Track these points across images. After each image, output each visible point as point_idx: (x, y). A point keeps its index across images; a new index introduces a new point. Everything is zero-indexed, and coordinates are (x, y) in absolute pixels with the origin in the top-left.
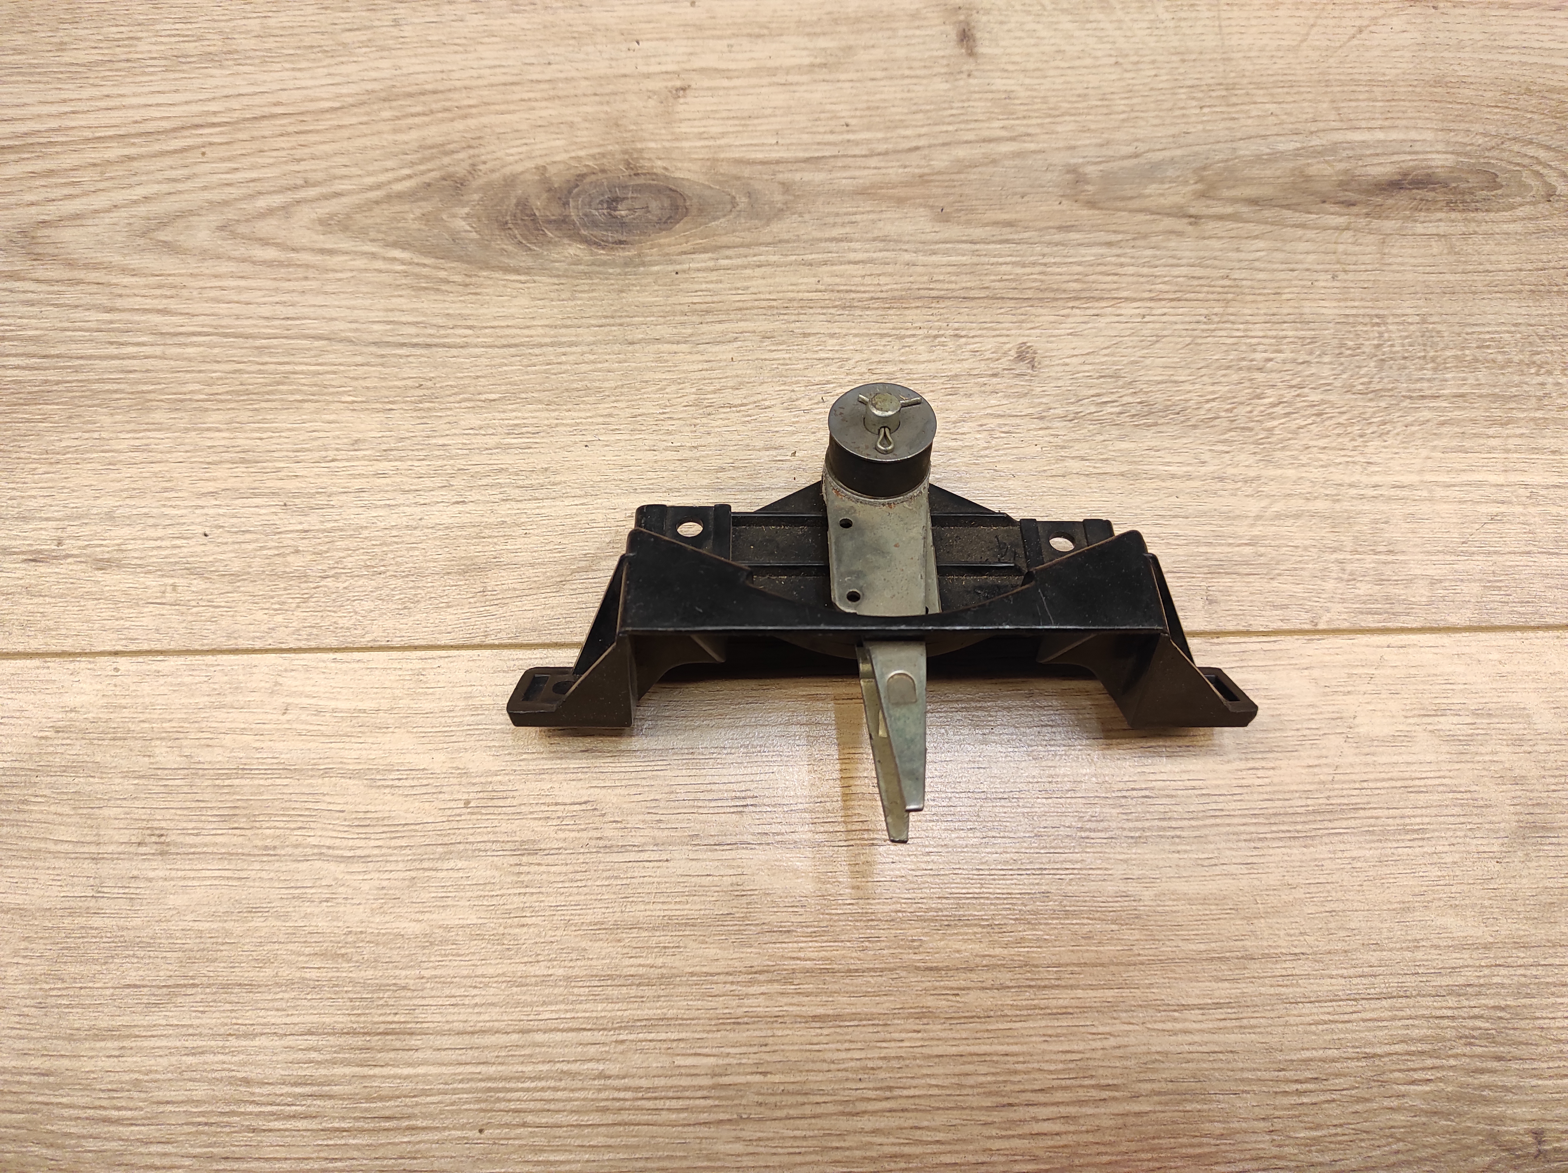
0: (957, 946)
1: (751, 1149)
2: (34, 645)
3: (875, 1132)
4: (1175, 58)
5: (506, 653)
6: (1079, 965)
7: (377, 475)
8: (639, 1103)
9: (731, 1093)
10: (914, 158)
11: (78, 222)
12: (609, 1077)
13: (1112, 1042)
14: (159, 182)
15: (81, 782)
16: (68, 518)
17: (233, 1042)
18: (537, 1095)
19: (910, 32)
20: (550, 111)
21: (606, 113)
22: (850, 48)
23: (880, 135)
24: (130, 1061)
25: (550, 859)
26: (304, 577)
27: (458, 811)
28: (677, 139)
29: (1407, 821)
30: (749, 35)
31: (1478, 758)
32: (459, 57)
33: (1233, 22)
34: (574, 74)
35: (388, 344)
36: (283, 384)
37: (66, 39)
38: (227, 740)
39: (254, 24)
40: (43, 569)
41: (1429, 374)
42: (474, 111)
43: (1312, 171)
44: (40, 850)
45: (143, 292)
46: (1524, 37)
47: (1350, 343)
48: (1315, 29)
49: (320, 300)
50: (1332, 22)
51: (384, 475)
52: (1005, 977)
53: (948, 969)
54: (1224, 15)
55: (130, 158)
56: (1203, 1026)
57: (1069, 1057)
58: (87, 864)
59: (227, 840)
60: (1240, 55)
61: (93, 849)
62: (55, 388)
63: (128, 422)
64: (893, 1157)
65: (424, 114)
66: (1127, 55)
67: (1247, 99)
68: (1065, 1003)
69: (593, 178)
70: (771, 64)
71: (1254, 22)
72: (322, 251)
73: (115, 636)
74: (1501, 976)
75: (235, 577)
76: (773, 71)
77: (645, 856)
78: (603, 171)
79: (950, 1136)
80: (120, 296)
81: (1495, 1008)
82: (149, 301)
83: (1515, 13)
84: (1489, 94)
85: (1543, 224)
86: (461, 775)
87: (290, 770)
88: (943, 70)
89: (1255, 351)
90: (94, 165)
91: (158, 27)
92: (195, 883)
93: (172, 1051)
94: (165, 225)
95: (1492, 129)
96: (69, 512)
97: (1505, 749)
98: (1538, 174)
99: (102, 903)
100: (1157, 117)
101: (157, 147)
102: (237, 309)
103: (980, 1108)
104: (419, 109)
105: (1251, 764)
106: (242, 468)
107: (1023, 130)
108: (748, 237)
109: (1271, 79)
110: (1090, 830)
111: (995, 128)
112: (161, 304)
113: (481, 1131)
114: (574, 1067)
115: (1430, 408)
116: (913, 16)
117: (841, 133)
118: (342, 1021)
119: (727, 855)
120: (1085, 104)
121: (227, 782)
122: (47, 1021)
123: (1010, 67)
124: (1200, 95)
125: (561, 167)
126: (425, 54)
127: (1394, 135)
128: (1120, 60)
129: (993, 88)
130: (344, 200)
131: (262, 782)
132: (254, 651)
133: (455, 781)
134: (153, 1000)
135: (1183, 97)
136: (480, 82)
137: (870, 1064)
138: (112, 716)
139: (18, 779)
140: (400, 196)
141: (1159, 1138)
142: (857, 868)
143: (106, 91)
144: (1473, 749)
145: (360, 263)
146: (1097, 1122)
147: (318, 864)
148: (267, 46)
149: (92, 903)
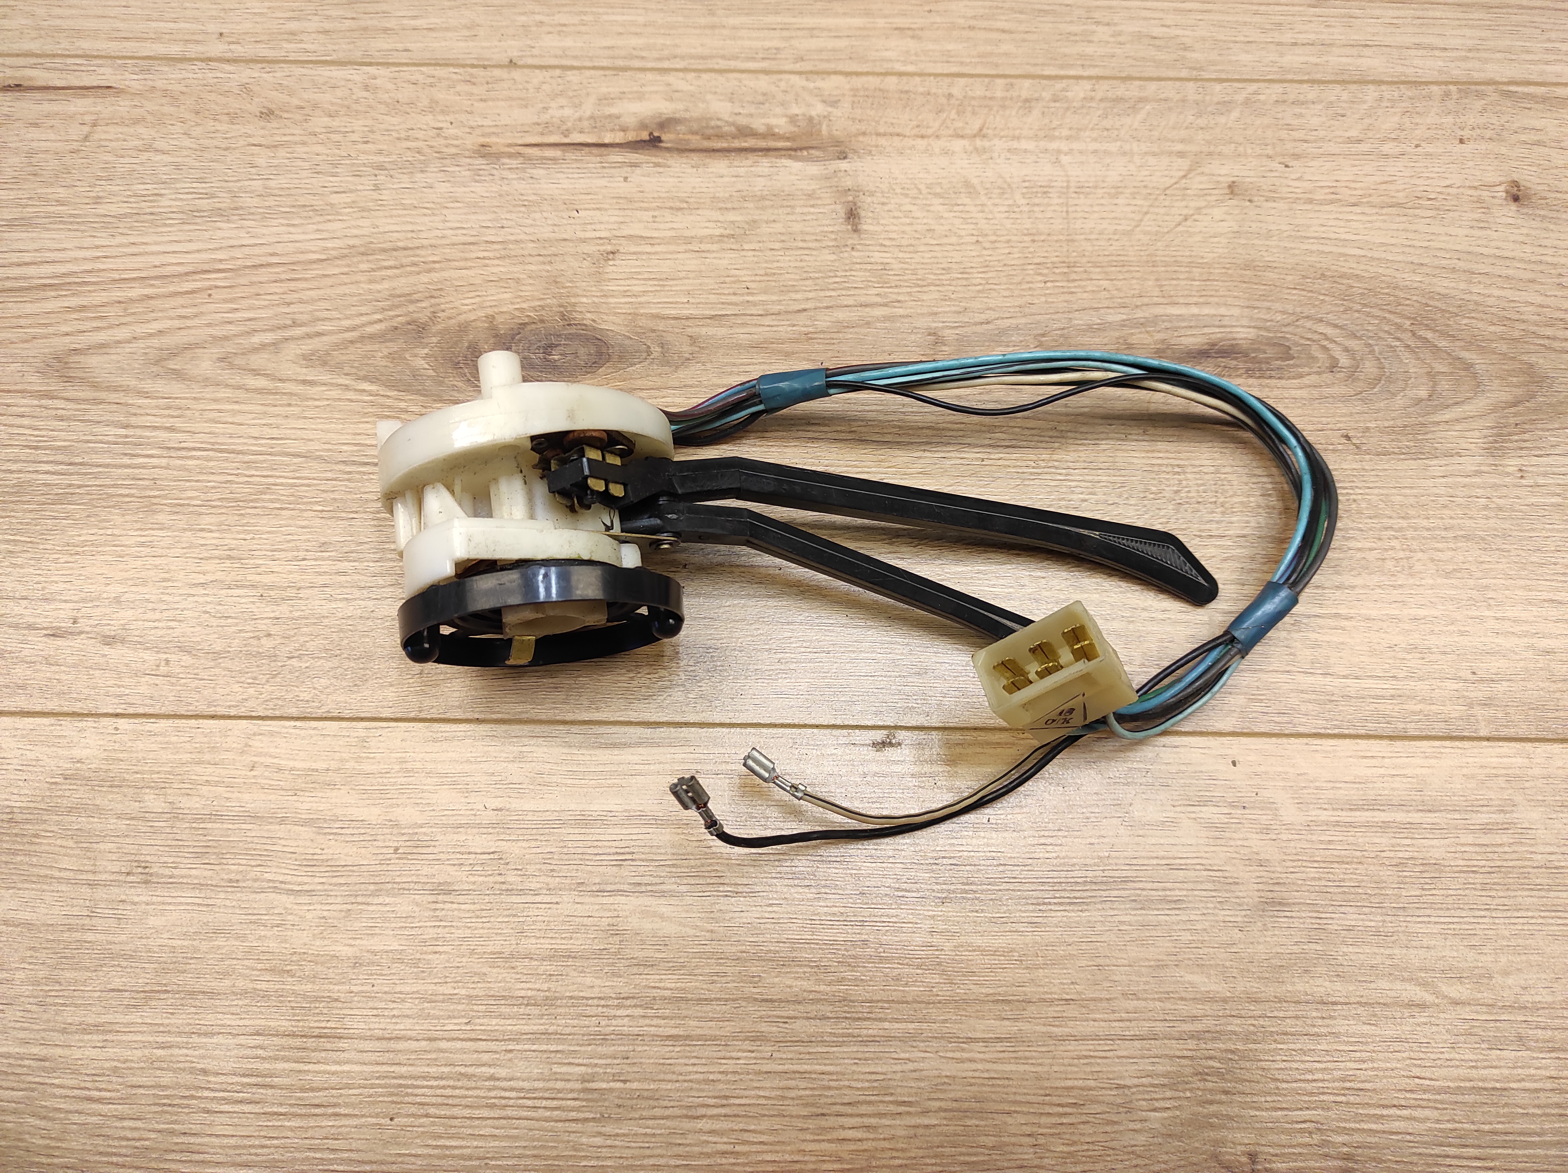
0: (789, 982)
1: (609, 1142)
2: (50, 706)
3: (712, 1132)
4: (1027, 238)
5: (436, 726)
6: (888, 1002)
7: (338, 573)
8: (521, 1101)
9: (596, 1096)
10: (802, 319)
11: (104, 350)
12: (498, 1079)
13: (911, 1066)
14: (172, 319)
15: (83, 821)
16: (83, 600)
17: (195, 1039)
18: (439, 1092)
19: (805, 210)
20: (500, 269)
21: (548, 271)
22: (755, 221)
23: (774, 298)
24: (111, 1052)
25: (461, 899)
26: (273, 657)
27: (389, 856)
28: (605, 296)
29: (1168, 893)
30: (671, 208)
31: (1232, 843)
32: (427, 219)
33: (1078, 209)
34: (523, 237)
35: (354, 463)
36: (265, 494)
37: (101, 194)
38: (205, 789)
39: (257, 185)
40: (60, 642)
41: (1217, 517)
42: (437, 266)
43: (1133, 340)
44: (46, 876)
45: (154, 412)
46: (1323, 229)
47: (1154, 489)
48: (1148, 216)
49: (300, 424)
50: (1162, 211)
51: (345, 573)
52: (826, 1009)
53: (780, 1001)
54: (1071, 202)
55: (149, 297)
56: (986, 1056)
57: (874, 1077)
58: (85, 890)
59: (200, 873)
60: (1083, 237)
61: (90, 877)
62: (78, 491)
63: (136, 521)
64: (724, 1153)
65: (396, 268)
66: (986, 235)
67: (1085, 276)
68: (875, 1032)
69: (534, 326)
70: (687, 233)
71: (1096, 209)
72: (304, 382)
73: (116, 701)
74: (1235, 1025)
75: (217, 655)
76: (688, 240)
77: (538, 899)
78: (542, 321)
79: (771, 1139)
80: (135, 415)
81: (1227, 1051)
82: (158, 419)
83: (1317, 208)
84: (1290, 278)
85: (1326, 391)
86: (392, 827)
87: (255, 818)
88: (831, 244)
89: (1073, 492)
90: (120, 302)
91: (178, 186)
92: (171, 907)
93: (145, 1045)
94: (175, 355)
95: (1290, 308)
96: (83, 595)
97: (1254, 836)
98: (1325, 348)
99: (94, 921)
100: (1008, 289)
101: (172, 289)
102: (231, 429)
103: (798, 1117)
104: (391, 263)
105: (1042, 841)
106: (228, 563)
107: (895, 297)
108: (659, 381)
109: (1107, 259)
110: (906, 891)
111: (871, 295)
112: (169, 422)
113: (391, 1119)
114: (470, 1070)
115: (1216, 546)
116: (809, 195)
117: (742, 295)
118: (285, 1025)
119: (605, 900)
120: (948, 276)
121: (202, 826)
122: (45, 1016)
123: (887, 243)
124: (1045, 271)
125: (507, 317)
126: (399, 216)
127: (1206, 311)
128: (980, 239)
129: (873, 260)
130: (324, 338)
131: (230, 826)
132: (230, 717)
133: (388, 831)
134: (133, 1002)
135: (1031, 272)
136: (444, 242)
137: (711, 1077)
138: (111, 767)
139: (31, 817)
140: (371, 337)
141: (942, 1147)
142: (712, 915)
143: (132, 239)
144: (1227, 835)
145: (335, 393)
146: (893, 1132)
147: (272, 896)
148: (267, 204)
149: (87, 921)
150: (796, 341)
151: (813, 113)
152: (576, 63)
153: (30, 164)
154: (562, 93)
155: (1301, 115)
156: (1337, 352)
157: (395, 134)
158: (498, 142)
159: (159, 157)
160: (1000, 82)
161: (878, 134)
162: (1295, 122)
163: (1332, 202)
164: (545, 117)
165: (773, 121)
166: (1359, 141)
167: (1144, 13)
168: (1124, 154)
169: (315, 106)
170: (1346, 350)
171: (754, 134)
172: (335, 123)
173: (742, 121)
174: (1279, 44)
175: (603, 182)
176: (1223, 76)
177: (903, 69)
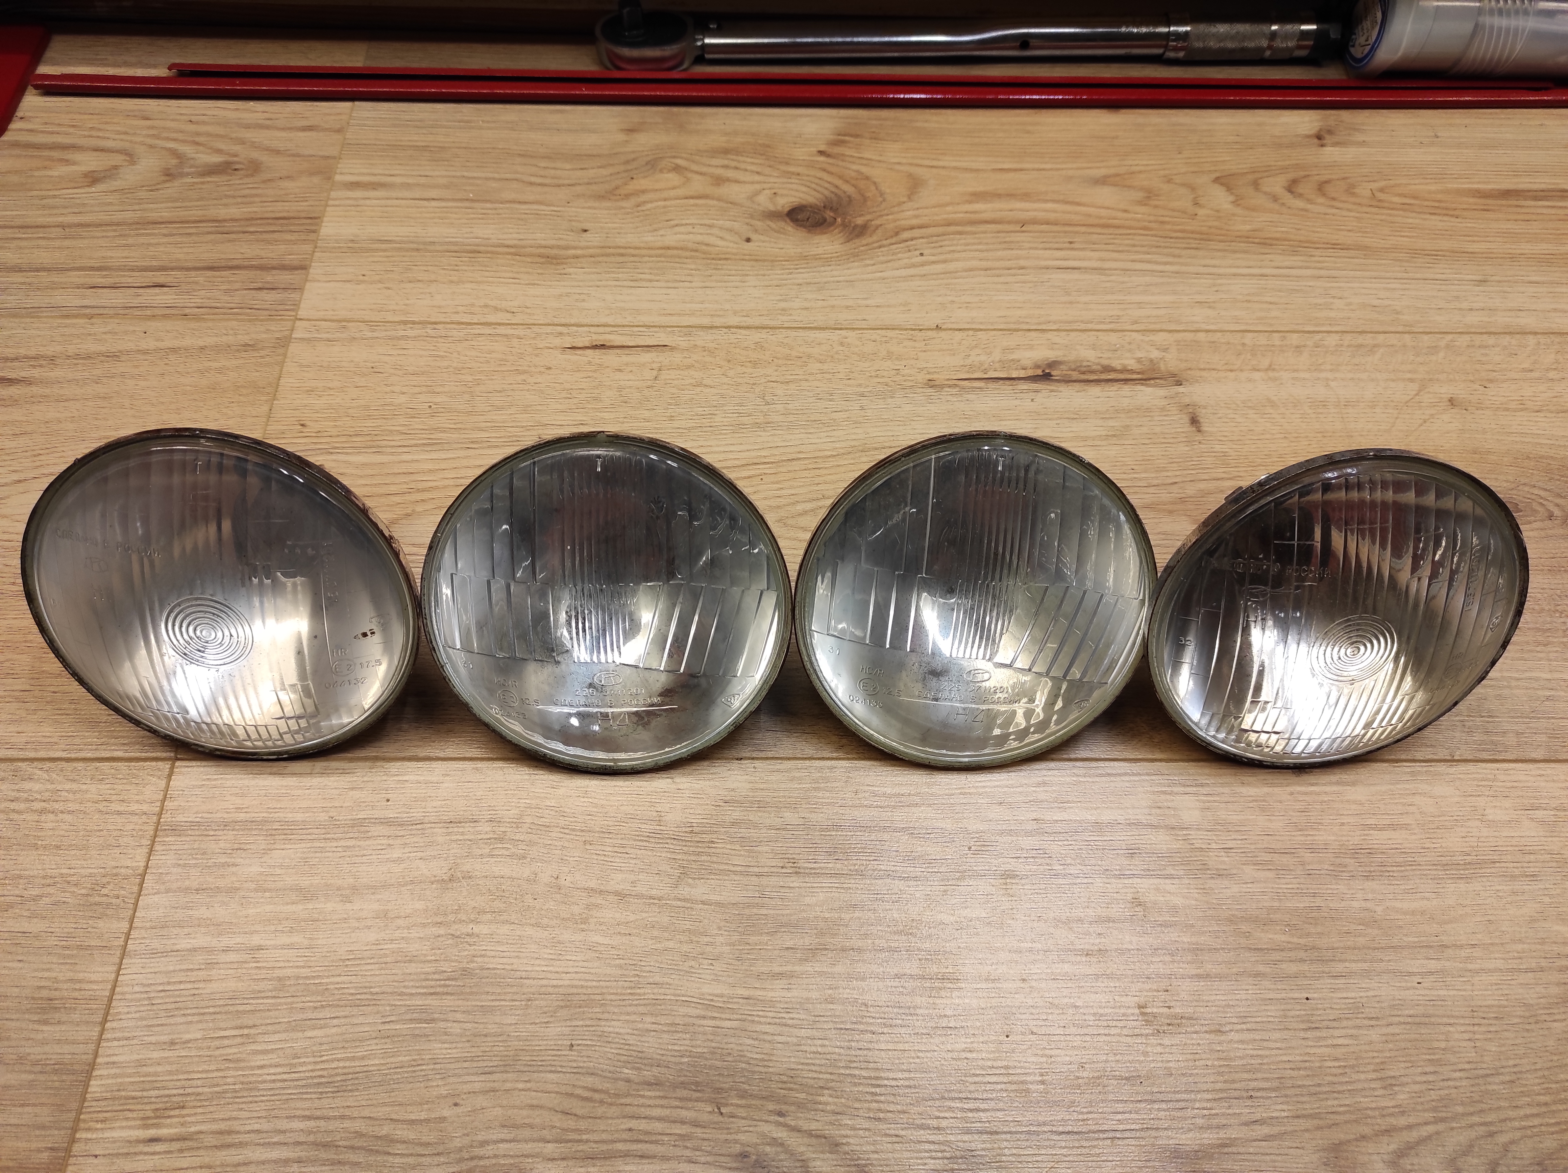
150: (1172, 503)
151: (1152, 356)
152: (982, 327)
153: (621, 396)
154: (976, 346)
155: (1486, 355)
156: (1551, 507)
157: (868, 374)
158: (940, 377)
159: (708, 390)
160: (1275, 335)
161: (1201, 369)
162: (1484, 359)
163: (1522, 410)
164: (968, 361)
165: (1126, 362)
166: (1531, 371)
167: (1364, 291)
168: (1373, 380)
169: (809, 356)
170: (1557, 505)
171: (1114, 370)
172: (825, 367)
173: (1105, 362)
174: (1460, 309)
175: (1017, 402)
176: (1428, 330)
177: (1208, 328)
